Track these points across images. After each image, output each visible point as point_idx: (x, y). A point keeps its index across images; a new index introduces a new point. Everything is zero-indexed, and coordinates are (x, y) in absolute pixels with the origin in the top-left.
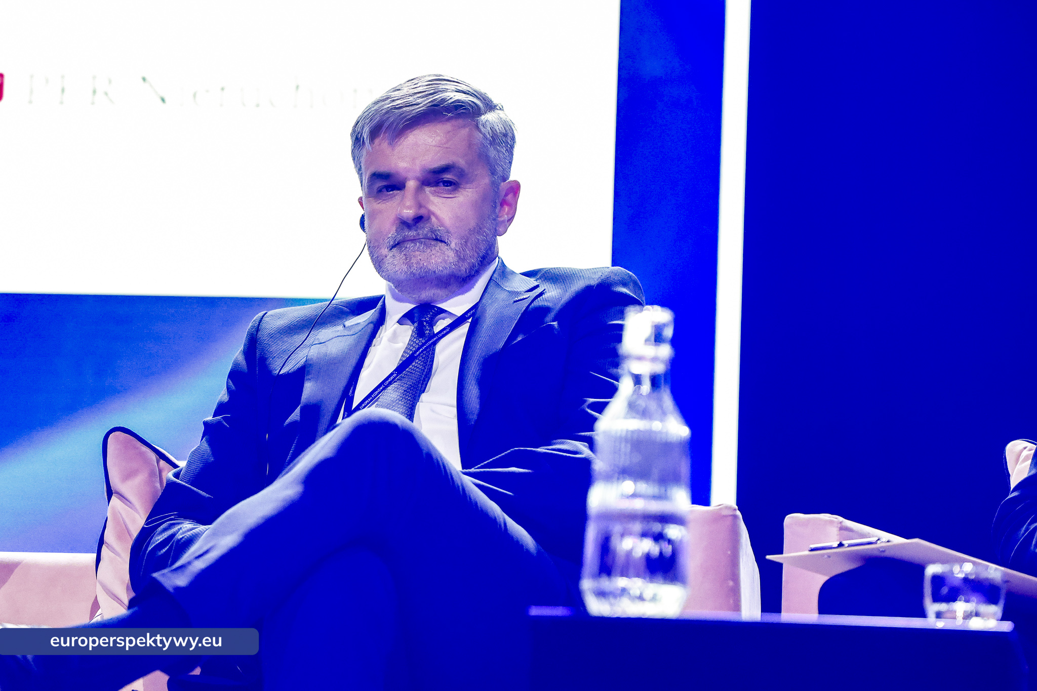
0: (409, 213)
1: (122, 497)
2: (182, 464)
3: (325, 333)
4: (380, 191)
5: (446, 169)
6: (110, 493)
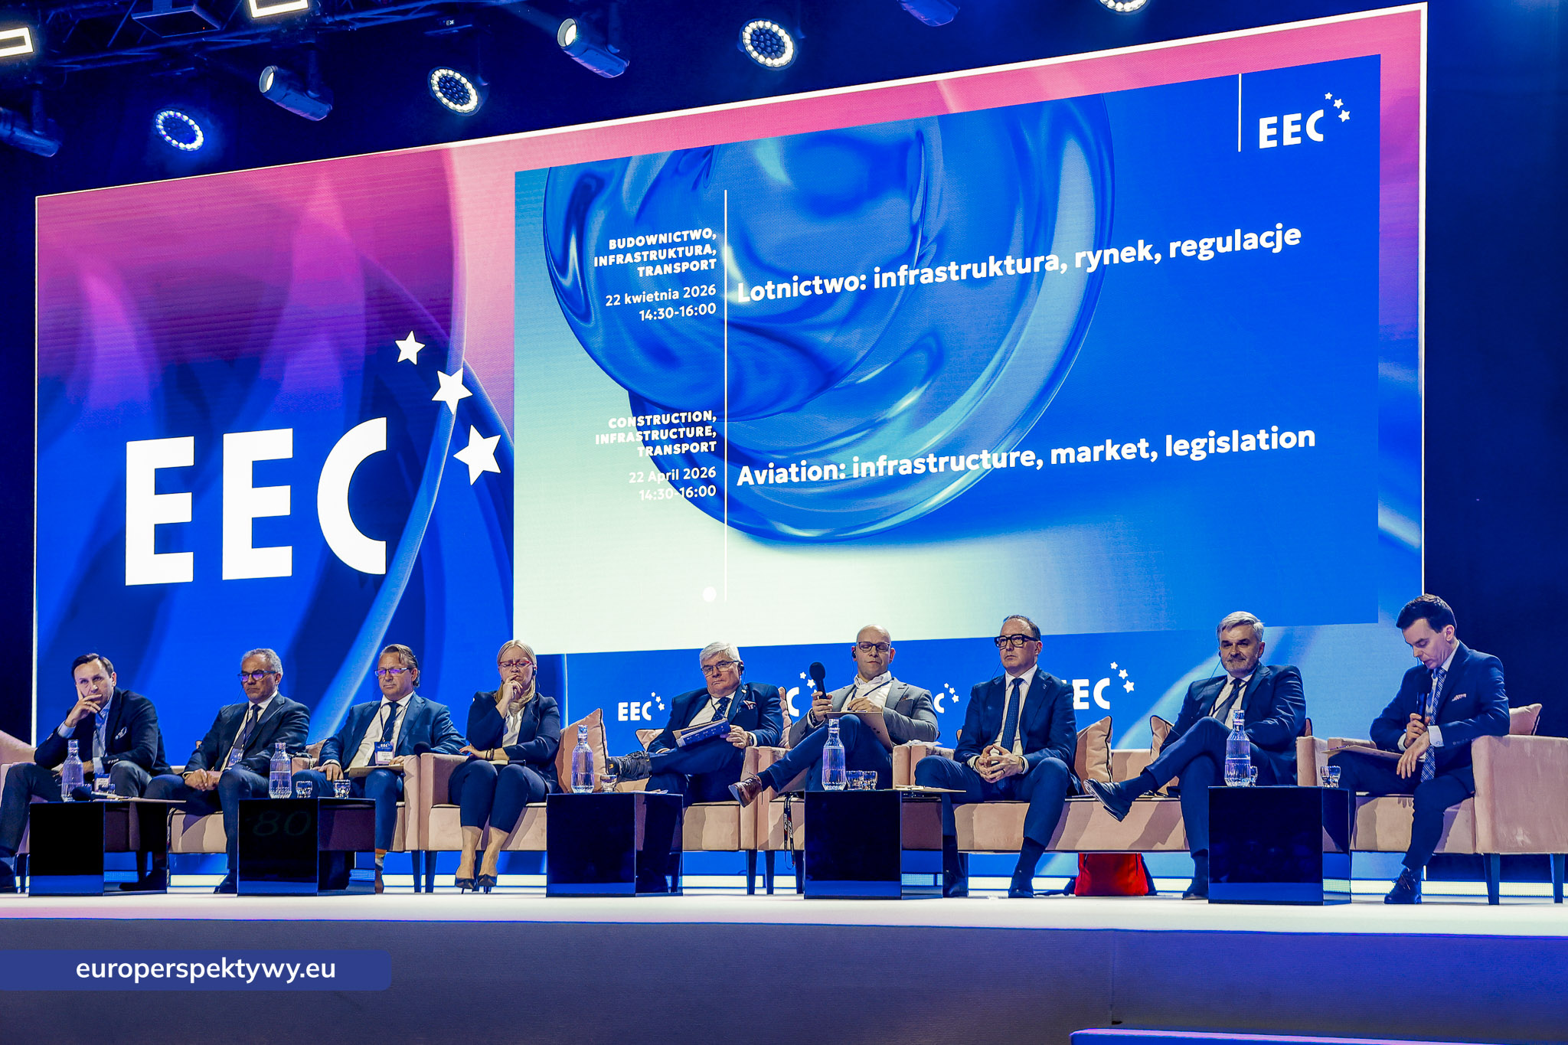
0: (1234, 653)
1: (1156, 735)
2: (1173, 725)
3: (1210, 687)
4: (1225, 646)
5: (1244, 640)
6: (1153, 733)
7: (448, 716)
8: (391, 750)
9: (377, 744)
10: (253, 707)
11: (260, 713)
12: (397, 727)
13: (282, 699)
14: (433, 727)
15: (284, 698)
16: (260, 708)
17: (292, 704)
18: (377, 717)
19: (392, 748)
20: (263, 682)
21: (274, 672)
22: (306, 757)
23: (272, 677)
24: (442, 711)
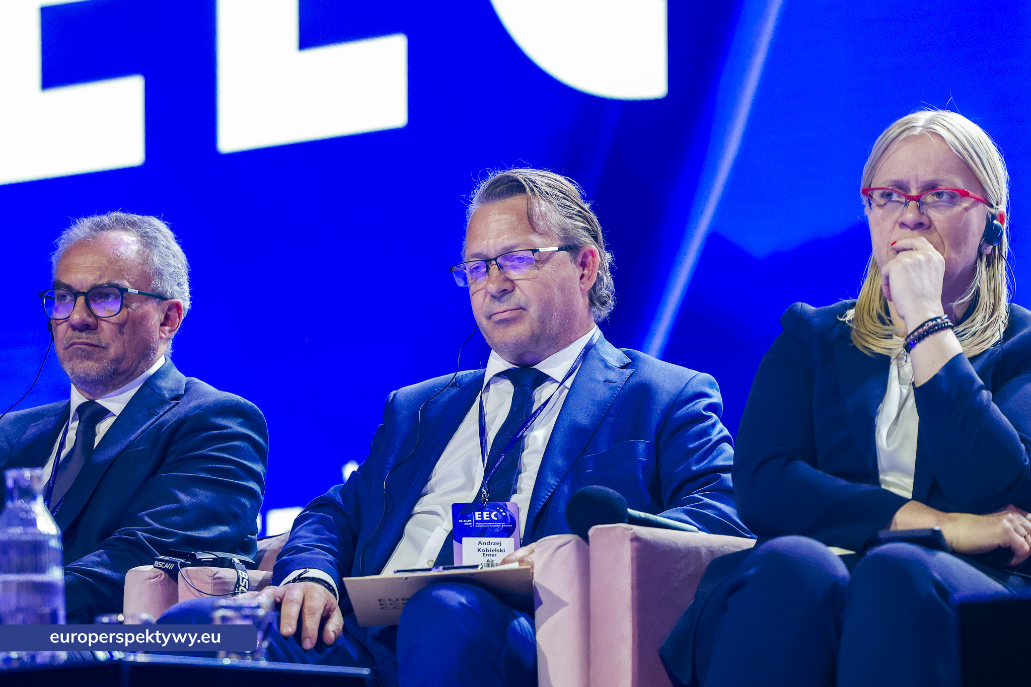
7: (712, 407)
8: (507, 533)
9: (460, 511)
10: (81, 409)
11: (103, 428)
12: (534, 452)
13: (176, 378)
14: (654, 449)
15: (184, 379)
16: (104, 413)
17: (206, 394)
18: (471, 419)
19: (513, 522)
20: (121, 326)
21: (161, 297)
22: (230, 565)
23: (155, 315)
24: (690, 390)
